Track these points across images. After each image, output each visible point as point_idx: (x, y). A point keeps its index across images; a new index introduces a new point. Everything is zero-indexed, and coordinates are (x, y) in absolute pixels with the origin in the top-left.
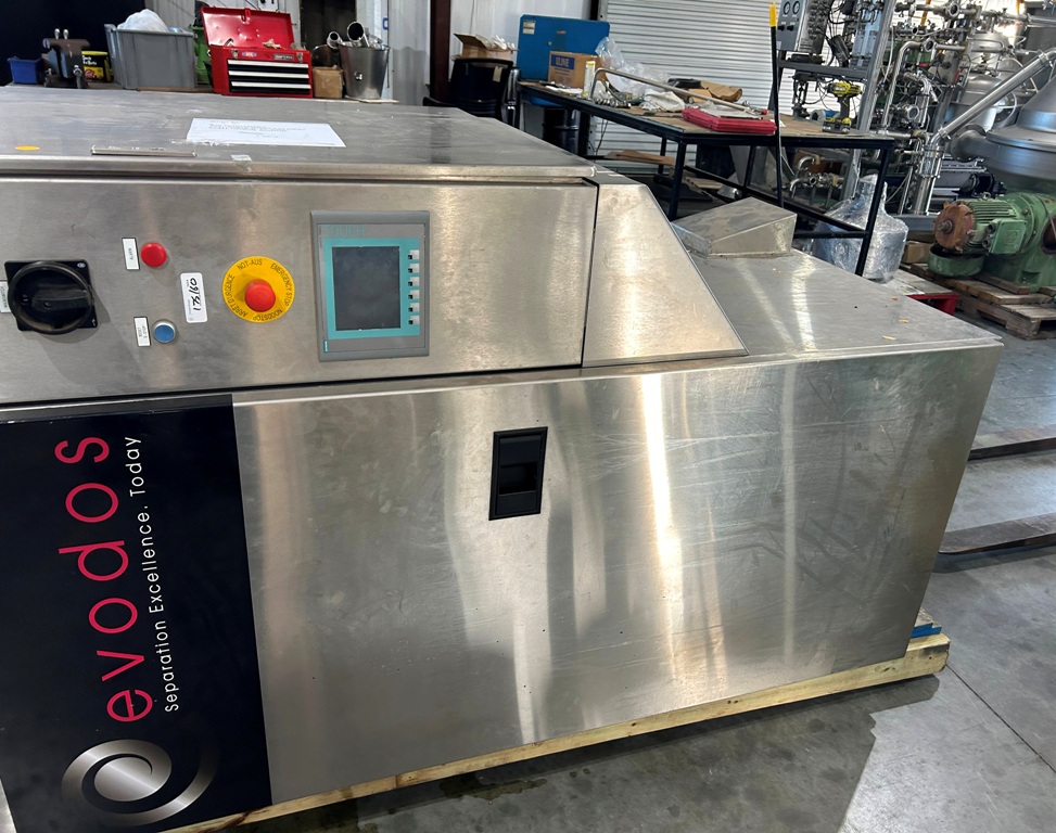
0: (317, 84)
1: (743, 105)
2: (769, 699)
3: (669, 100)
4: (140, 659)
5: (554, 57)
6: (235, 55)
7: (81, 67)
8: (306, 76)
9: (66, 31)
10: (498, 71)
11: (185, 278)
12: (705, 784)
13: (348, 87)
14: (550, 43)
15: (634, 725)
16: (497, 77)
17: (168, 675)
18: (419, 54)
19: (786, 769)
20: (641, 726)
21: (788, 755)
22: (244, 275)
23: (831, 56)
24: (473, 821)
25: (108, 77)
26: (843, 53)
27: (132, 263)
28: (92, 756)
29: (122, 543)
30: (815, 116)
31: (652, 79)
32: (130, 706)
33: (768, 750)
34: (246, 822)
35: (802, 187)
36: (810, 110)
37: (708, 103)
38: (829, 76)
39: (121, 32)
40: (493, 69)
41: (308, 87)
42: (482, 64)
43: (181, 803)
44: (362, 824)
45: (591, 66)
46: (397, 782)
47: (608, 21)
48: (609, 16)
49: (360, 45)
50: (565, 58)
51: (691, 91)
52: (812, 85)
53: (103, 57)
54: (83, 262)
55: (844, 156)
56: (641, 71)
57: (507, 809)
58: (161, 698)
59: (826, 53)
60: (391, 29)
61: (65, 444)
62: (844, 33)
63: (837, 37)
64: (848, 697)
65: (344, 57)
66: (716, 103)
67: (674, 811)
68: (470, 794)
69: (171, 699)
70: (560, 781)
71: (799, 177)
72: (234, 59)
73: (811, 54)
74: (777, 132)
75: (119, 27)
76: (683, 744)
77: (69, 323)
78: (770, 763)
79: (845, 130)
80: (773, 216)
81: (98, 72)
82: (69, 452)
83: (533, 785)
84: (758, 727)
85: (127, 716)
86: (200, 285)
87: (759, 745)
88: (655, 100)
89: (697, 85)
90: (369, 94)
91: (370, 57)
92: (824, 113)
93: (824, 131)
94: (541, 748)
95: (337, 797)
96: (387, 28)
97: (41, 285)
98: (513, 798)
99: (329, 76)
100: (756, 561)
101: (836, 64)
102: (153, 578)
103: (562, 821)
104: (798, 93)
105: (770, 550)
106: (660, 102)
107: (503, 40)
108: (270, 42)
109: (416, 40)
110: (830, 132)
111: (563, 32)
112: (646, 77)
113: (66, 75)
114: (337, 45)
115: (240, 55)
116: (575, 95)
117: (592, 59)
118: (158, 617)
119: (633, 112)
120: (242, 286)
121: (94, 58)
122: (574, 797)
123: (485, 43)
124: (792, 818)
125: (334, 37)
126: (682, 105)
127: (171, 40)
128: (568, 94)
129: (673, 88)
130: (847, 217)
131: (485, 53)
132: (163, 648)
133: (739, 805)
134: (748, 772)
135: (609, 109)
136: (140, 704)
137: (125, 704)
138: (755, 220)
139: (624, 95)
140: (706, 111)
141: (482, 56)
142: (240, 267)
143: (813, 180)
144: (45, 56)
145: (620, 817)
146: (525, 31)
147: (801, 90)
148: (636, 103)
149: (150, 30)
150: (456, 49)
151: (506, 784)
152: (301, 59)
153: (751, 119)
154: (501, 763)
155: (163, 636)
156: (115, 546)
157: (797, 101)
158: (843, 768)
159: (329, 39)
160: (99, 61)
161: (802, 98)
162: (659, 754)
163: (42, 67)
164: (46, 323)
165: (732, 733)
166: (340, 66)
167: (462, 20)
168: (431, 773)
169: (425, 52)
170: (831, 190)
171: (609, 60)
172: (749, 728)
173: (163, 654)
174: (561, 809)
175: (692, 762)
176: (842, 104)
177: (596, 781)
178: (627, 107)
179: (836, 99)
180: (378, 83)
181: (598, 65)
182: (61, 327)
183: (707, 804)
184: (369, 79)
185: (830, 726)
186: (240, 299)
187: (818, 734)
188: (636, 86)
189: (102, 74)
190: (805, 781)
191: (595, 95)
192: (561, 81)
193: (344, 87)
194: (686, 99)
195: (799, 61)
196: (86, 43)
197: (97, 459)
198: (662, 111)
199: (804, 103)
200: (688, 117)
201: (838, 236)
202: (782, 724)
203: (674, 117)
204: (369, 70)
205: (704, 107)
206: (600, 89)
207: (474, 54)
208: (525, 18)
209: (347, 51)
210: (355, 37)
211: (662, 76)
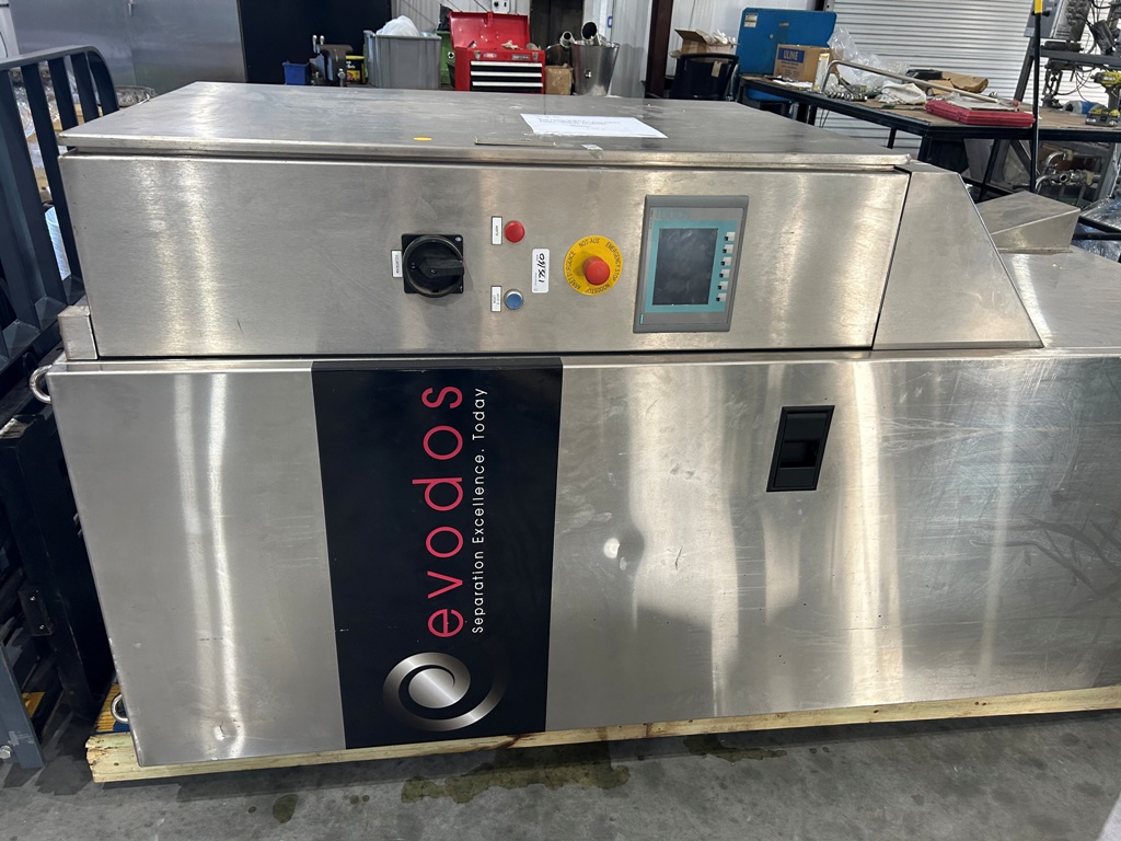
0: (548, 83)
1: (990, 96)
2: (1020, 705)
3: (909, 92)
4: (459, 583)
5: (782, 50)
6: (478, 57)
7: (345, 71)
8: (539, 75)
9: (322, 37)
10: (717, 66)
11: (536, 253)
12: (950, 780)
13: (577, 84)
14: (771, 36)
15: (876, 712)
16: (716, 72)
17: (479, 601)
18: (636, 51)
19: (1038, 778)
20: (883, 715)
21: (1040, 765)
22: (582, 252)
23: (1092, 43)
24: (718, 778)
25: (364, 81)
26: (1107, 40)
27: (497, 239)
28: (410, 663)
29: (460, 480)
30: (1070, 108)
31: (890, 71)
32: (446, 623)
33: (1017, 756)
34: (515, 746)
35: (1050, 185)
36: (1063, 101)
37: (952, 94)
38: (1088, 64)
39: (379, 37)
40: (713, 64)
41: (540, 85)
42: (701, 60)
43: (472, 717)
44: (614, 765)
45: (824, 58)
46: (647, 732)
47: (835, 11)
48: (836, 6)
49: (592, 43)
50: (794, 51)
51: (931, 83)
52: (1067, 74)
53: (362, 61)
54: (460, 236)
55: (1102, 151)
56: (877, 64)
57: (748, 772)
58: (470, 618)
59: (1087, 42)
60: (615, 27)
61: (430, 391)
62: (1110, 16)
63: (1099, 24)
64: (1106, 716)
65: (575, 55)
66: (962, 95)
67: (918, 800)
68: (713, 754)
69: (479, 621)
70: (799, 755)
71: (1046, 174)
72: (476, 60)
73: (1069, 41)
74: (1035, 124)
75: (378, 33)
76: (925, 739)
77: (444, 288)
78: (1020, 769)
79: (1112, 123)
80: (1052, 210)
81: (355, 75)
82: (432, 398)
83: (774, 754)
84: (1006, 733)
85: (442, 632)
86: (547, 260)
87: (1008, 751)
88: (894, 93)
89: (938, 76)
90: (597, 90)
91: (600, 55)
92: (1081, 105)
93: (1087, 124)
94: (781, 721)
95: (591, 736)
96: (610, 26)
97: (427, 255)
98: (754, 763)
99: (561, 74)
100: (1028, 560)
101: (1098, 51)
102: (479, 513)
103: (804, 791)
104: (1050, 83)
105: (1043, 549)
106: (899, 95)
107: (724, 35)
108: (509, 44)
109: (635, 38)
110: (1094, 125)
111: (787, 24)
112: (883, 69)
113: (331, 78)
114: (570, 44)
115: (482, 56)
116: (805, 89)
117: (824, 52)
118: (478, 547)
119: (869, 105)
120: (579, 263)
121: (353, 62)
122: (814, 772)
123: (705, 37)
124: (1045, 824)
125: (567, 37)
126: (923, 97)
127: (422, 44)
128: (798, 88)
129: (912, 79)
130: (1106, 218)
131: (705, 48)
132: (478, 575)
133: (987, 804)
134: (996, 775)
135: (843, 102)
136: (453, 622)
137: (441, 621)
138: (1032, 214)
139: (857, 87)
140: (953, 103)
141: (702, 51)
142: (581, 245)
143: (1064, 178)
144: (312, 61)
145: (862, 797)
146: (746, 25)
147: (1054, 79)
148: (872, 97)
149: (405, 35)
150: (676, 44)
151: (747, 749)
152: (536, 59)
153: (1006, 110)
154: (744, 729)
155: (479, 565)
156: (454, 481)
157: (1048, 92)
158: (1099, 784)
159: (562, 38)
160: (358, 65)
161: (1054, 88)
162: (900, 744)
163: (310, 70)
164: (427, 288)
165: (978, 736)
166: (571, 65)
167: (683, 17)
168: (679, 728)
169: (643, 49)
170: (1084, 189)
171: (841, 52)
172: (996, 732)
173: (478, 581)
174: (802, 780)
175: (935, 756)
176: (1111, 95)
177: (836, 760)
178: (863, 100)
179: (1104, 89)
180: (605, 79)
181: (831, 59)
182: (437, 291)
183: (952, 798)
184: (598, 76)
185: (1085, 742)
186: (578, 274)
187: (1073, 748)
188: (870, 78)
189: (359, 77)
190: (1058, 791)
191: (826, 88)
192: (788, 74)
193: (573, 86)
194: (926, 89)
195: (1054, 49)
196: (350, 48)
197: (453, 406)
198: (901, 104)
199: (1056, 93)
200: (932, 110)
201: (1095, 237)
202: (1033, 734)
203: (916, 109)
204: (598, 68)
205: (950, 99)
206: (833, 82)
207: (694, 49)
208: (748, 11)
209: (579, 50)
210: (587, 37)
211: (902, 67)
